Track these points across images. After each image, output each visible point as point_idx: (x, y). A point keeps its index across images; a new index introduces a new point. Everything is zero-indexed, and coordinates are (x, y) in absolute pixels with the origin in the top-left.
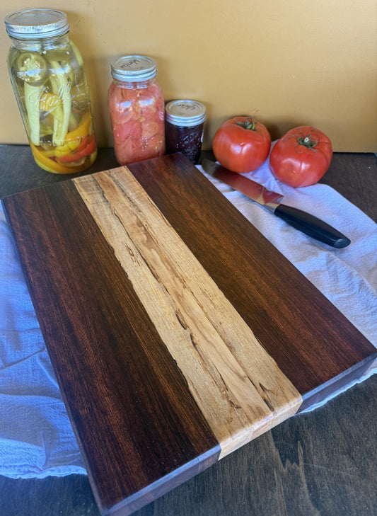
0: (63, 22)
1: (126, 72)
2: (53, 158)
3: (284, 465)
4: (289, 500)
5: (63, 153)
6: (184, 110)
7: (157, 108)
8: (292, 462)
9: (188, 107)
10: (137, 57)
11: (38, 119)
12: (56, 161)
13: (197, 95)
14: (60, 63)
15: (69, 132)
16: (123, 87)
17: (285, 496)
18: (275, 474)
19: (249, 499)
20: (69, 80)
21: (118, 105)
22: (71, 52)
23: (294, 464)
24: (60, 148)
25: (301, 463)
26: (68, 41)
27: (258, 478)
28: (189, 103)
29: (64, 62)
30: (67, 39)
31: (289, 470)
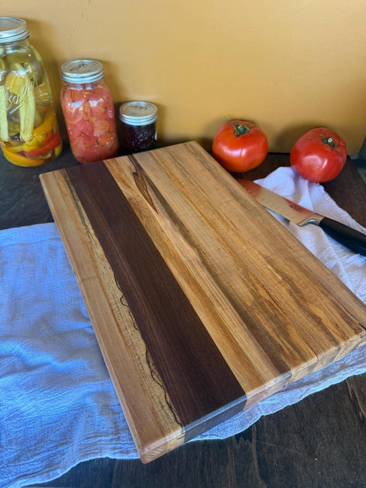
0: (22, 29)
1: (75, 75)
2: (22, 153)
3: (238, 442)
4: (239, 474)
5: (31, 148)
6: (137, 111)
7: (106, 108)
8: (245, 439)
9: (141, 108)
10: (86, 61)
11: (6, 116)
12: (25, 156)
13: (150, 98)
14: (22, 65)
15: (34, 128)
16: (72, 88)
17: (236, 470)
18: (229, 450)
19: (202, 472)
20: (32, 80)
21: (69, 104)
22: (33, 54)
23: (248, 441)
24: (27, 143)
25: (254, 440)
26: (29, 45)
27: (212, 453)
28: (142, 104)
29: (26, 63)
30: (28, 43)
31: (241, 445)
